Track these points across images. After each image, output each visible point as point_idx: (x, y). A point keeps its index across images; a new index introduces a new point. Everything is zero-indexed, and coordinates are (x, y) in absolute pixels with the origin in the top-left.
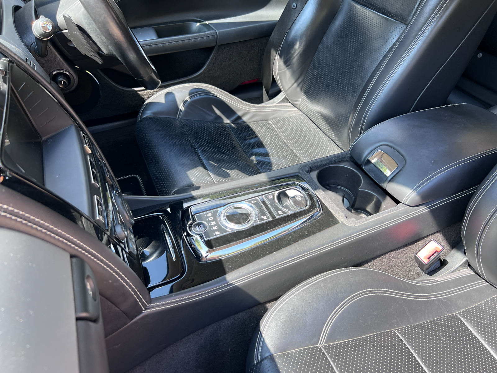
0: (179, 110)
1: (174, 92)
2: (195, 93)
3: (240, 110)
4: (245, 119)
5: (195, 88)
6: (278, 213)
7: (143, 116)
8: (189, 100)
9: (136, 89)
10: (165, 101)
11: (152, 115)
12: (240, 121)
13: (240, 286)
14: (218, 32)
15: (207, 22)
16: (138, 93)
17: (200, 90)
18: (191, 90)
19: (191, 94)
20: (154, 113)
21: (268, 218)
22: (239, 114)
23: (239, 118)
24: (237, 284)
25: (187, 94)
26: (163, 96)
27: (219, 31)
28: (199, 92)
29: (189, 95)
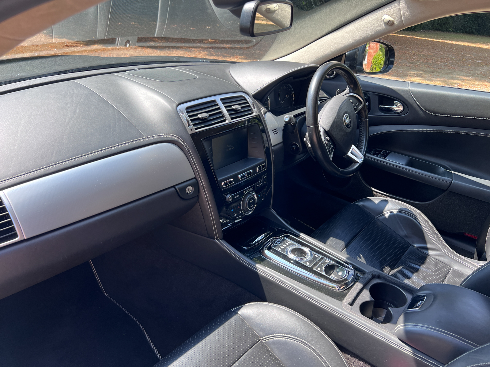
0: (382, 214)
1: (389, 202)
2: (404, 211)
3: (433, 244)
4: (430, 252)
5: (407, 208)
6: (318, 268)
7: (356, 202)
8: (395, 213)
9: (373, 189)
10: (378, 204)
11: (361, 205)
12: (425, 251)
13: (259, 274)
14: (453, 181)
15: (453, 172)
16: (372, 192)
17: (410, 212)
18: (403, 208)
19: (400, 211)
20: (363, 206)
21: (309, 265)
22: (429, 246)
23: (427, 249)
24: (259, 272)
25: (398, 209)
26: (380, 200)
27: (455, 181)
28: (407, 212)
29: (399, 210)
